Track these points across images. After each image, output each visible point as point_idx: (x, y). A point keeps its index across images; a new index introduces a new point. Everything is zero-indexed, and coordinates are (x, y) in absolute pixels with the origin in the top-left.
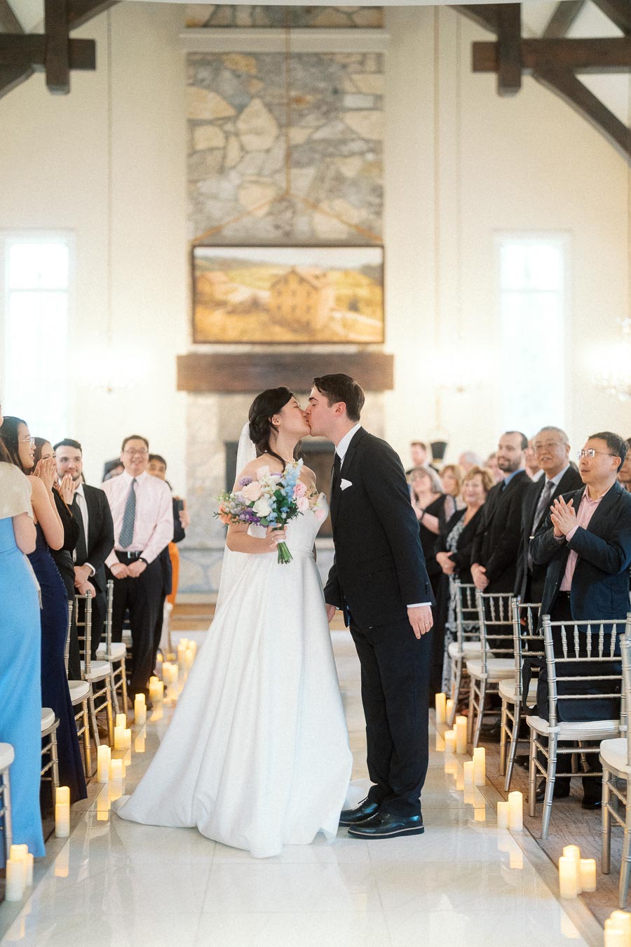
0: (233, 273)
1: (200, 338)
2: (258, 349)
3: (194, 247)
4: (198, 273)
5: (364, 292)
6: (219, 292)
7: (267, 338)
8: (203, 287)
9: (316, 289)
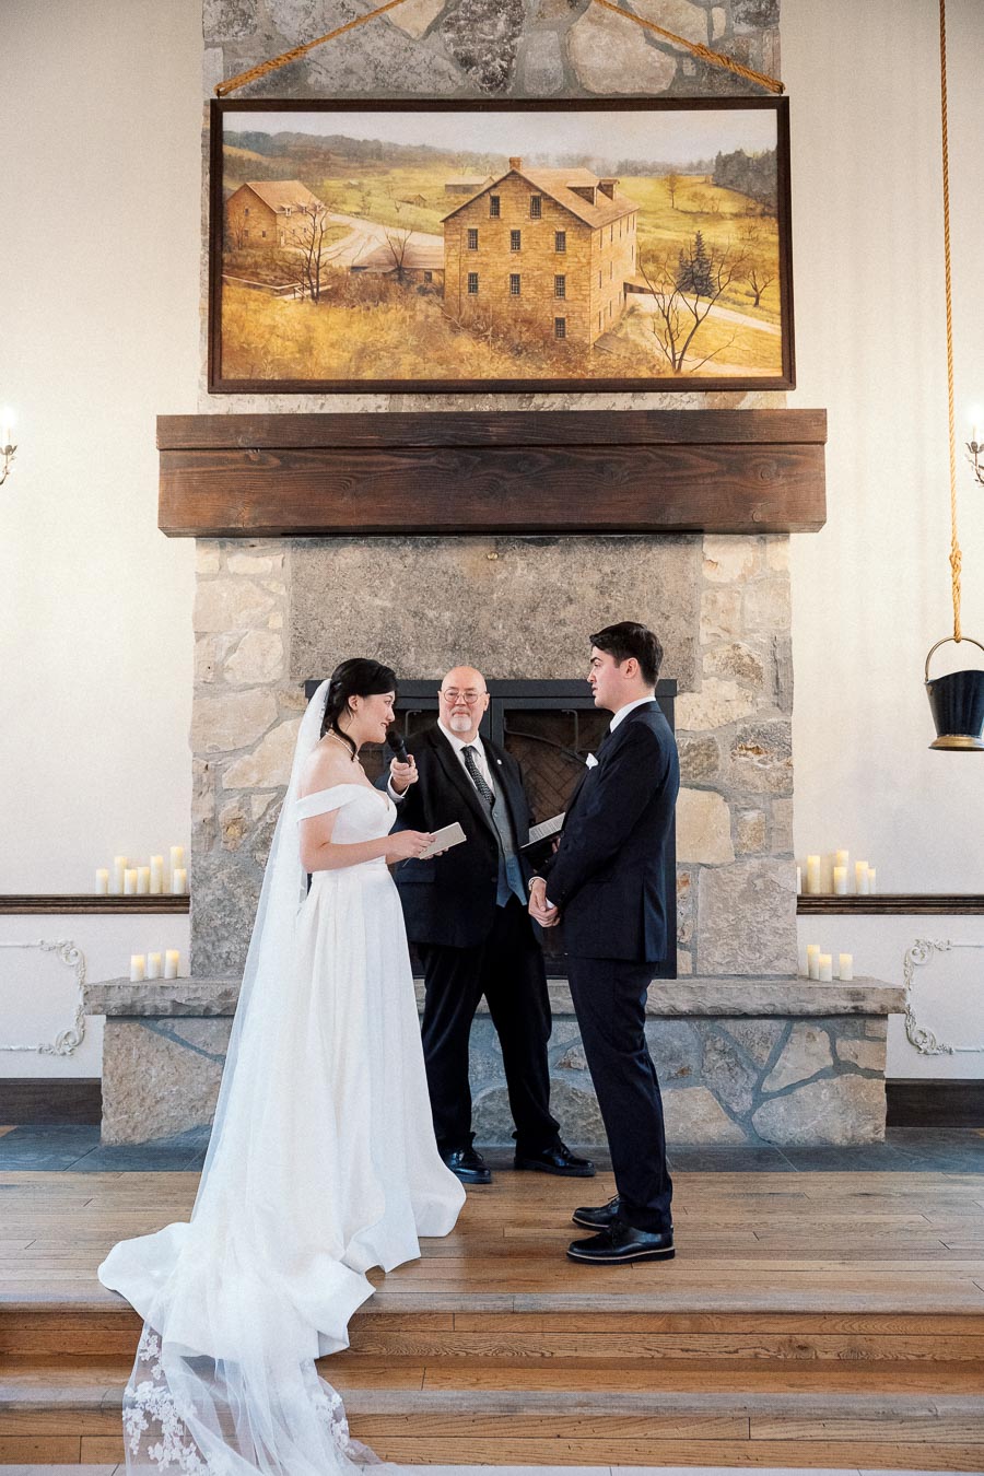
0: (333, 184)
1: (230, 372)
2: (408, 404)
3: (217, 109)
4: (230, 185)
5: (724, 236)
6: (293, 239)
7: (438, 373)
8: (245, 222)
9: (583, 226)
